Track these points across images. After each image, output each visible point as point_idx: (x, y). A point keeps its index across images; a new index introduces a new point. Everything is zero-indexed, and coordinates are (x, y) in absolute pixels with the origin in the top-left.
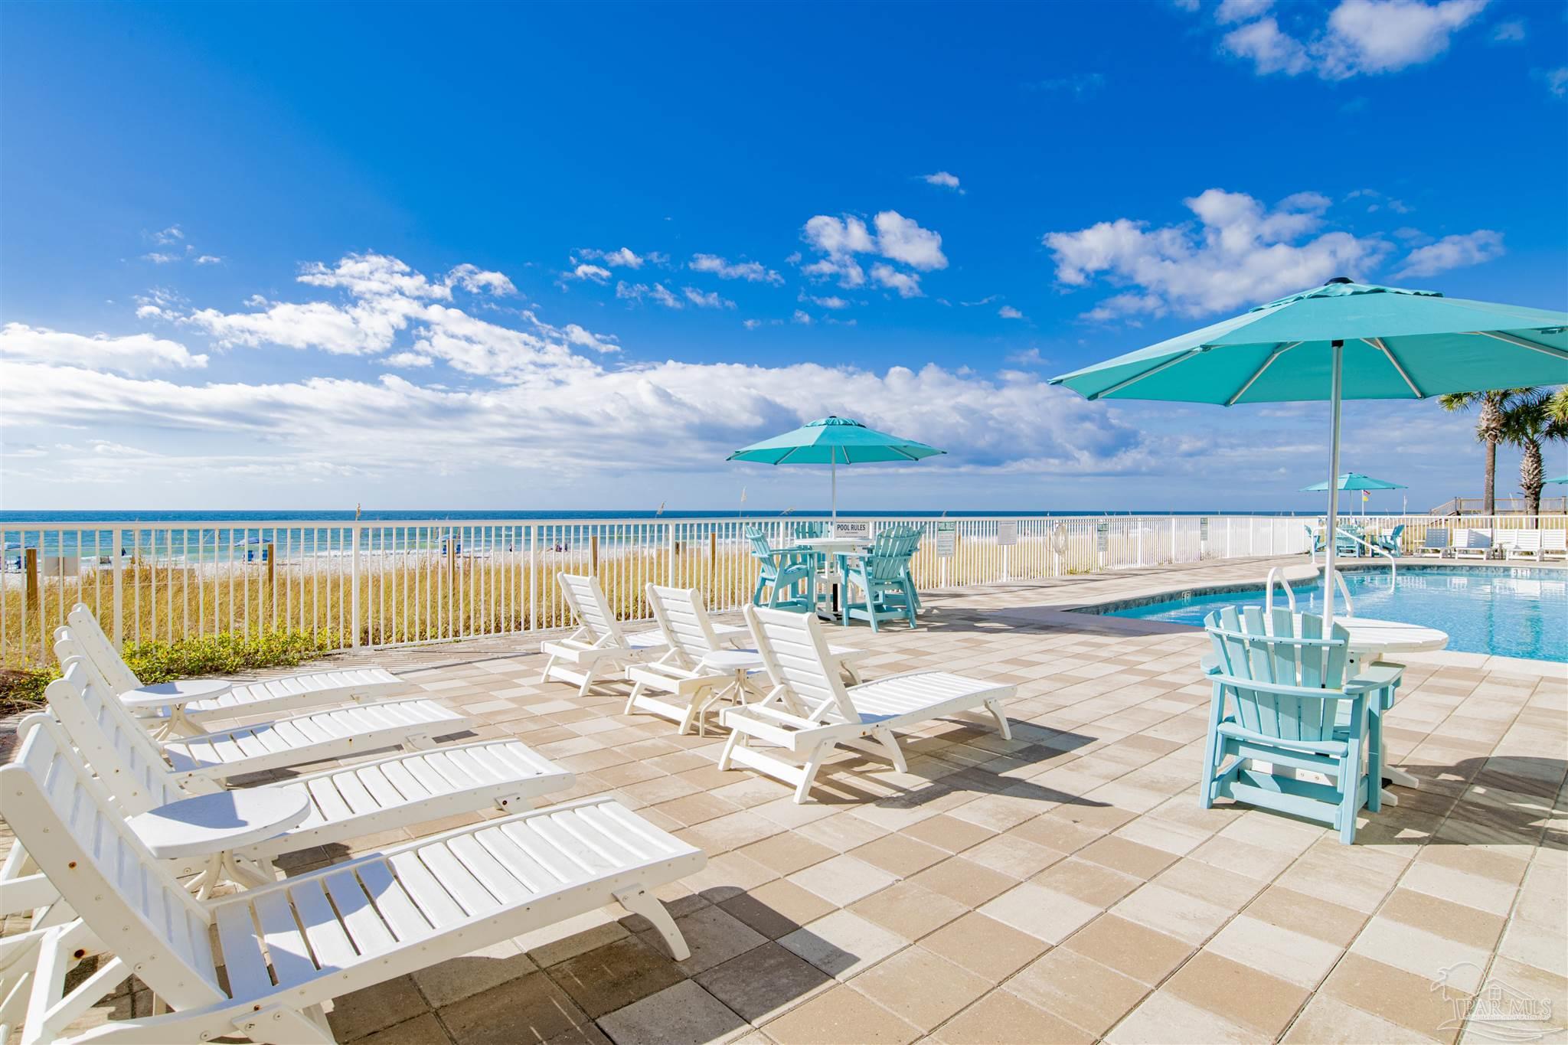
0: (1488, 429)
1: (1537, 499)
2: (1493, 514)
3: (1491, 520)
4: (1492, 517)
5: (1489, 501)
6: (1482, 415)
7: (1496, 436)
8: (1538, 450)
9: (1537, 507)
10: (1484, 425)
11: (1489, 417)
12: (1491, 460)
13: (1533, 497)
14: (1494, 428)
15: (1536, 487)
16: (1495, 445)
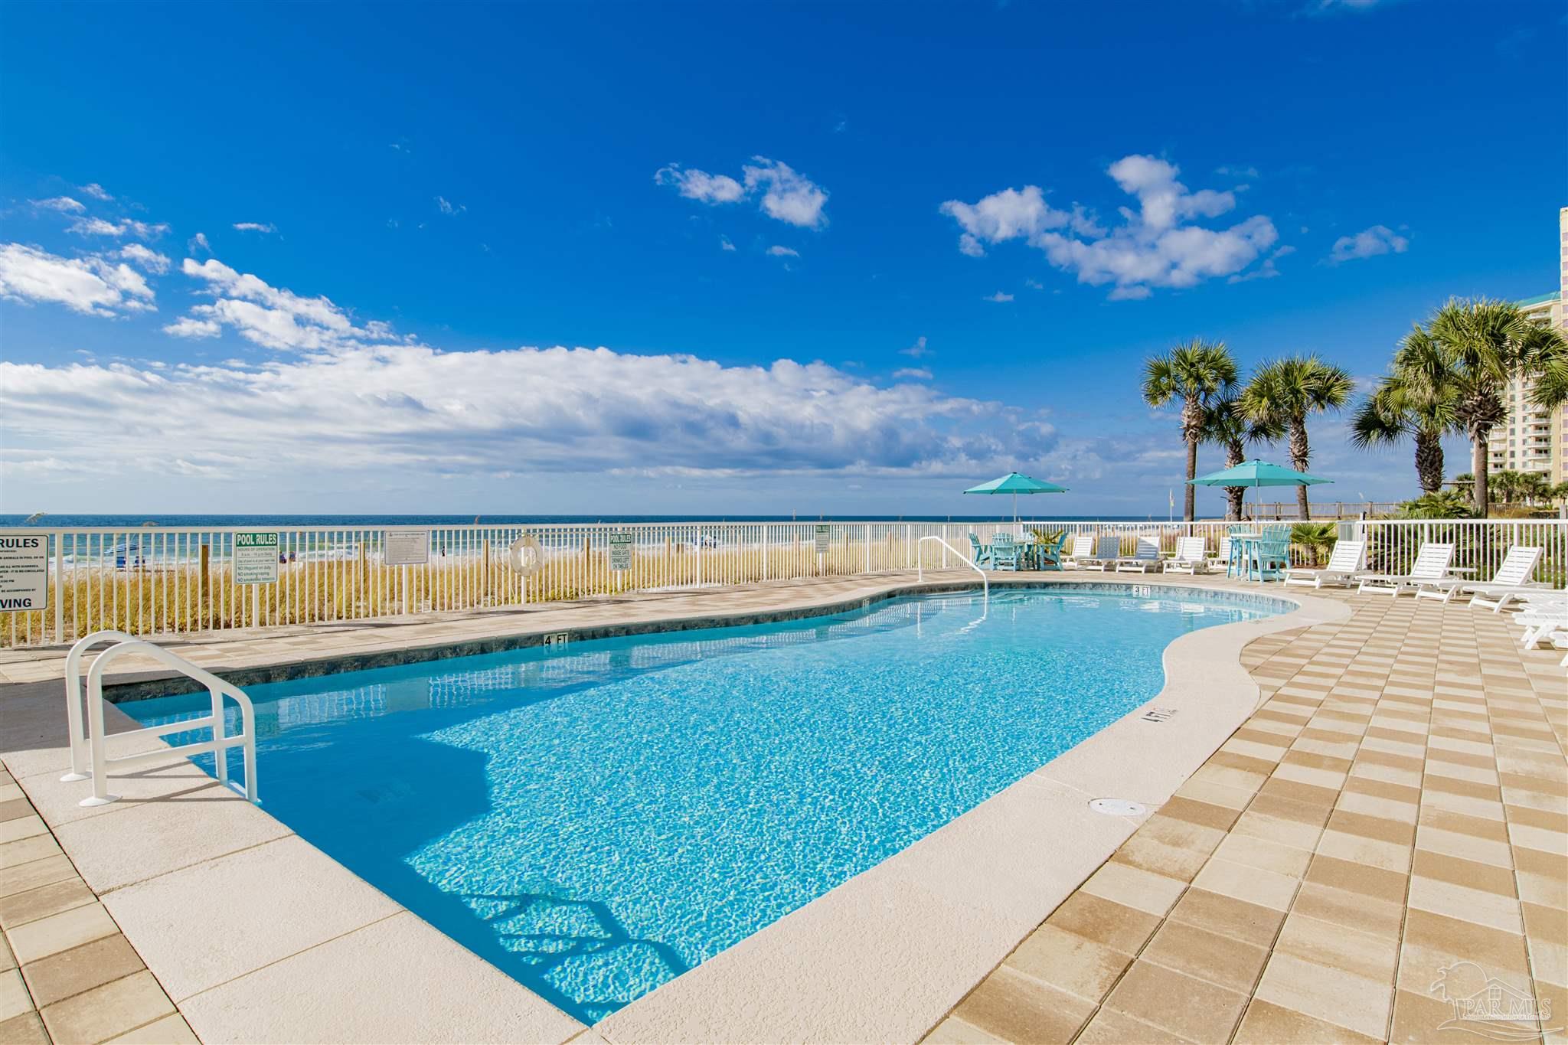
0: (1189, 427)
1: (1239, 504)
2: (1192, 520)
3: (1192, 526)
4: (1192, 523)
5: (1189, 507)
6: (1184, 412)
7: (1196, 436)
8: (1240, 450)
9: (1239, 513)
10: (1185, 421)
11: (1190, 413)
12: (1191, 461)
13: (1235, 501)
14: (1194, 426)
15: (1237, 491)
16: (1195, 444)
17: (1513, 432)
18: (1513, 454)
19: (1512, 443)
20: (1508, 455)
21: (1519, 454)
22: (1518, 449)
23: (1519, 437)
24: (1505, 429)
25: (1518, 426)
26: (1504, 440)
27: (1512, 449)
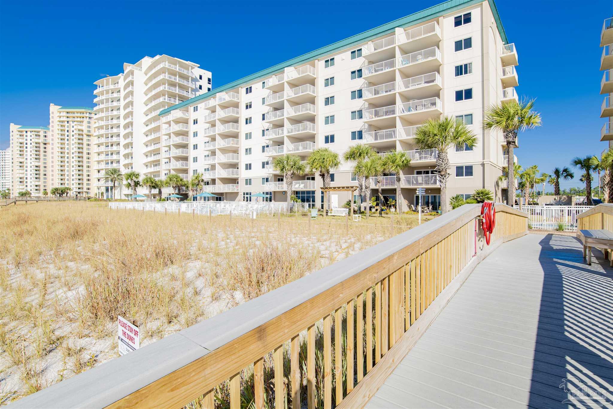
17: (26, 171)
18: (27, 178)
19: (26, 175)
20: (25, 178)
21: (29, 178)
22: (29, 177)
23: (29, 173)
24: (24, 170)
25: (29, 169)
26: (23, 173)
27: (26, 177)
